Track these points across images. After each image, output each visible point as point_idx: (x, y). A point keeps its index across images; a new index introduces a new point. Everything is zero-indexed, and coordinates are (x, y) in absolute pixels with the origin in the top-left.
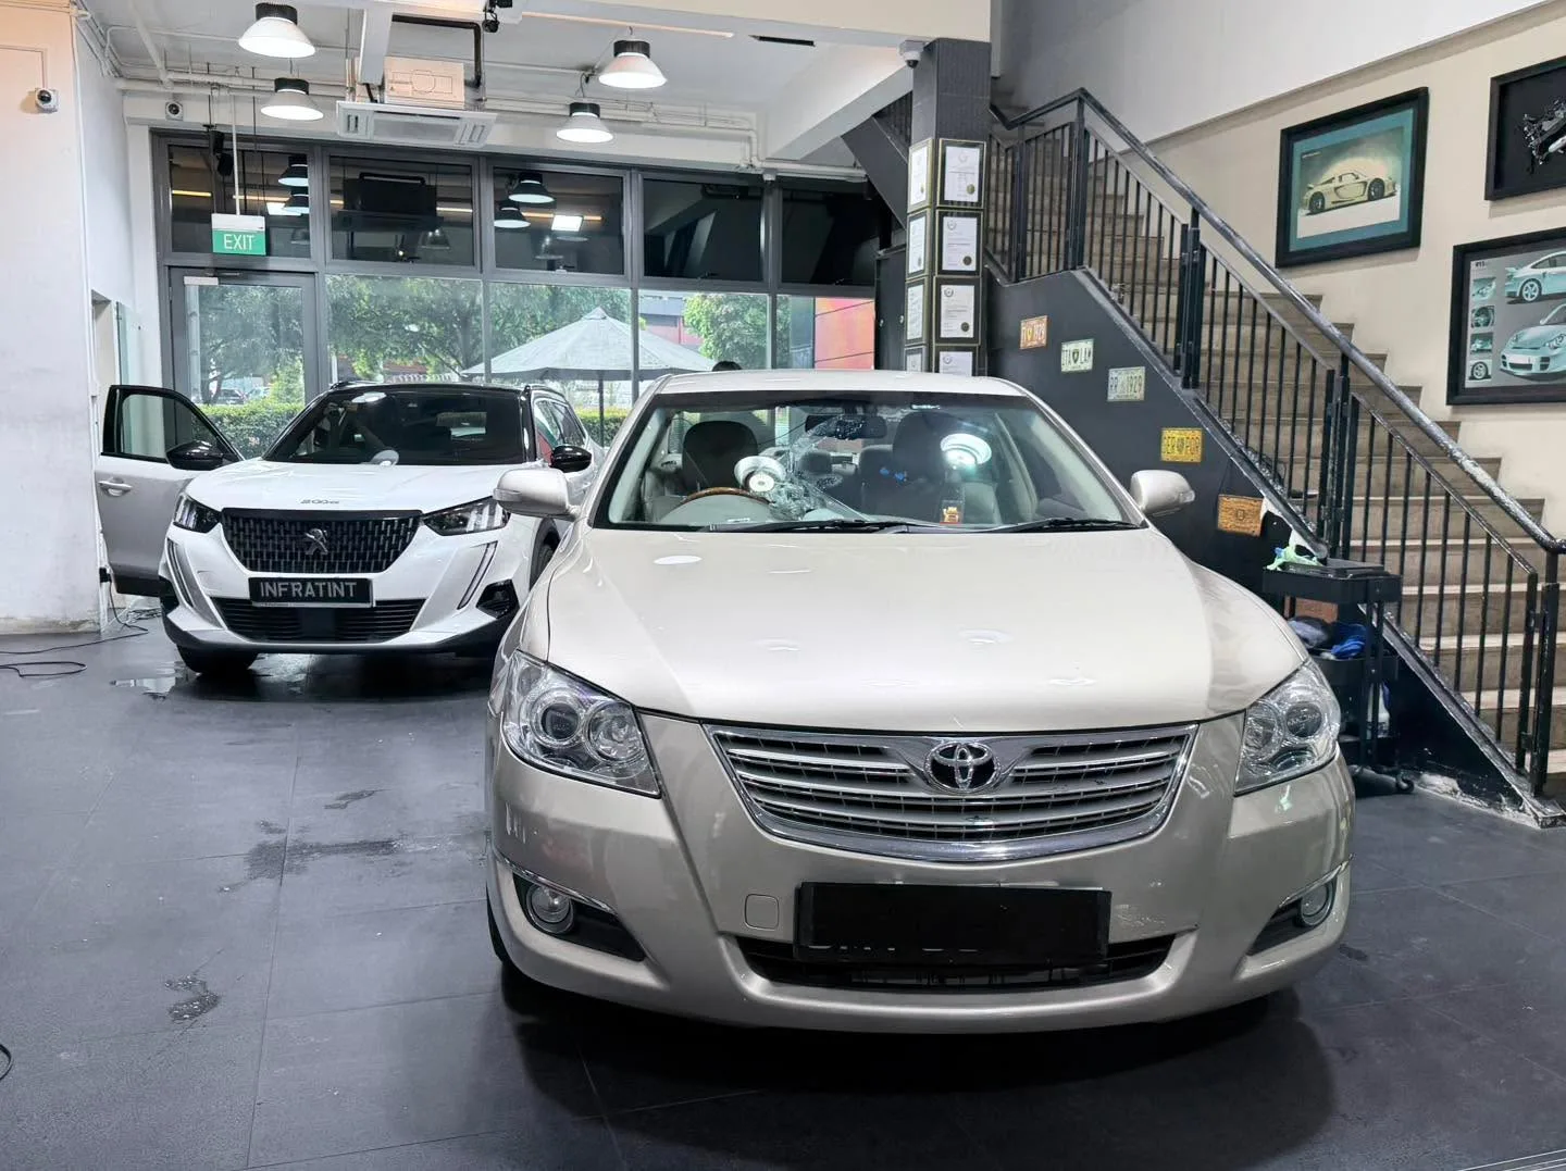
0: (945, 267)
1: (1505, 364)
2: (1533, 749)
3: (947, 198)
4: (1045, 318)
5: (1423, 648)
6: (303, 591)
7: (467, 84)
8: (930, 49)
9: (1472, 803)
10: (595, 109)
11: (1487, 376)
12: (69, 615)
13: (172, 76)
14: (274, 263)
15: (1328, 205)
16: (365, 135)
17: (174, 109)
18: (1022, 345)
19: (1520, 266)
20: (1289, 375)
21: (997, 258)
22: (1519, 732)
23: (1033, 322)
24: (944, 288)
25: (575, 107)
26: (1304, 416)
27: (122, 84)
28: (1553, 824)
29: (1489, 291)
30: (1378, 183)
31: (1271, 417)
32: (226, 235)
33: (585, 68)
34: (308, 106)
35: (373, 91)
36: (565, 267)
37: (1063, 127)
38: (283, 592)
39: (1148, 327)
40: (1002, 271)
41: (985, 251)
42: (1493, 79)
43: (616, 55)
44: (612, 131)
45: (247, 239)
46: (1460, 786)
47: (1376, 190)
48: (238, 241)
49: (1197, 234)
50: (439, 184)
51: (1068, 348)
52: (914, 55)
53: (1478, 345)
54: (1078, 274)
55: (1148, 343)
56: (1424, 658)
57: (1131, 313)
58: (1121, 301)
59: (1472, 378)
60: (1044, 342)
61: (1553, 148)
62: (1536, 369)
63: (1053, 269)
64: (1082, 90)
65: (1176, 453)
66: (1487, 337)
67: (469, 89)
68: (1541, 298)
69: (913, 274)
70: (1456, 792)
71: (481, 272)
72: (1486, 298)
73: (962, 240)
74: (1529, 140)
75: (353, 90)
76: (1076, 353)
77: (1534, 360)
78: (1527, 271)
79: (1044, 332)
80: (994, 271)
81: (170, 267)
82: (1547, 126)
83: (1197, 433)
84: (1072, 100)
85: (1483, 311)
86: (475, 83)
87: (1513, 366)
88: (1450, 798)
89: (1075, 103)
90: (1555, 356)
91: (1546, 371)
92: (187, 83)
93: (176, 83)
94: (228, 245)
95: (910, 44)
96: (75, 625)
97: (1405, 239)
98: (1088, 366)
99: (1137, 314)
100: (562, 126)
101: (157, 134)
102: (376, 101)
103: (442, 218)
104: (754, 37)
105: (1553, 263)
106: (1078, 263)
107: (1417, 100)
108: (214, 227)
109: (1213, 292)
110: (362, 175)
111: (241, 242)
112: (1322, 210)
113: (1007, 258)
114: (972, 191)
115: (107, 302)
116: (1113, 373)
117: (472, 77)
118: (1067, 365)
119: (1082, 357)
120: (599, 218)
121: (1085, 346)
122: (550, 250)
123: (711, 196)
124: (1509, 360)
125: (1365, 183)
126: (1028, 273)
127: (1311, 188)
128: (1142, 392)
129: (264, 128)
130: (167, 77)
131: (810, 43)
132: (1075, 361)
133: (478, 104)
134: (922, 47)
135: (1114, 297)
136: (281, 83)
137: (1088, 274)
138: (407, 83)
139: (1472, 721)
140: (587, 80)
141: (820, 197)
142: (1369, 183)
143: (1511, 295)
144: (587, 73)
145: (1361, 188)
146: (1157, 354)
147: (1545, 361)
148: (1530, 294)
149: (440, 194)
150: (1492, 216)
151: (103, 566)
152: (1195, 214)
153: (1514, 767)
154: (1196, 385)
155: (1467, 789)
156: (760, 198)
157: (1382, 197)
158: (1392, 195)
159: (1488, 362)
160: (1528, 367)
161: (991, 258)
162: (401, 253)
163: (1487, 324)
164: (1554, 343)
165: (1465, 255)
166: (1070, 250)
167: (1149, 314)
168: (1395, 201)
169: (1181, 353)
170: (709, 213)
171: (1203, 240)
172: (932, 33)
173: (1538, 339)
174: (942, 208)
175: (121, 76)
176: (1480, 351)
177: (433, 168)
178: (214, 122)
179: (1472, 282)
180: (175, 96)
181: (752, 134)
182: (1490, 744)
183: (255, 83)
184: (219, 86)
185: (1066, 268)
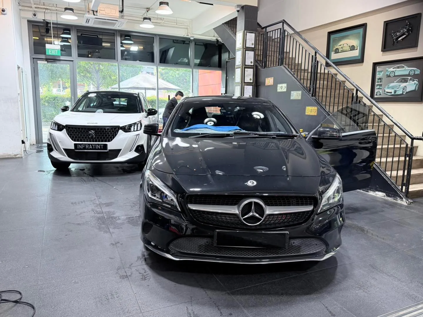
0: (246, 64)
1: (385, 92)
2: (406, 186)
3: (247, 46)
4: (273, 78)
5: (376, 162)
6: (89, 147)
7: (119, 11)
8: (243, 7)
9: (390, 199)
10: (150, 19)
11: (380, 95)
12: (14, 153)
13: (35, 6)
14: (62, 58)
15: (340, 51)
16: (91, 24)
17: (35, 15)
18: (266, 85)
19: (389, 68)
20: (333, 93)
21: (259, 62)
22: (402, 182)
23: (269, 79)
24: (246, 69)
25: (145, 19)
26: (336, 104)
27: (21, 8)
28: (410, 204)
29: (382, 74)
30: (353, 46)
31: (332, 104)
32: (50, 50)
33: (147, 8)
34: (74, 16)
35: (94, 12)
36: (139, 61)
37: (278, 29)
38: (83, 147)
39: (302, 81)
40: (260, 65)
41: (256, 60)
42: (385, 22)
43: (160, 5)
44: (154, 25)
45: (56, 51)
46: (386, 195)
47: (353, 48)
48: (53, 52)
49: (316, 58)
50: (103, 37)
51: (279, 86)
52: (238, 9)
53: (378, 87)
54: (282, 67)
55: (302, 85)
56: (377, 164)
57: (297, 77)
58: (294, 74)
59: (376, 95)
60: (272, 84)
61: (399, 39)
62: (393, 93)
63: (275, 65)
64: (284, 20)
65: (310, 113)
66: (381, 85)
67: (120, 13)
68: (395, 76)
69: (237, 65)
70: (385, 196)
71: (117, 61)
72: (381, 75)
73: (250, 57)
74: (393, 37)
75: (89, 12)
76: (282, 87)
77: (393, 91)
78: (392, 69)
79: (272, 81)
80: (258, 65)
81: (33, 58)
82: (398, 34)
83: (316, 108)
84: (281, 22)
85: (380, 79)
86: (122, 11)
87: (387, 92)
88: (383, 198)
89: (282, 23)
90: (399, 90)
91: (396, 94)
92: (38, 8)
93: (36, 8)
94: (51, 53)
95: (238, 6)
96: (15, 155)
97: (360, 60)
98: (285, 90)
99: (299, 77)
100: (141, 24)
101: (29, 21)
102: (95, 15)
103: (104, 46)
104: (198, 2)
105: (398, 68)
106: (282, 64)
107: (364, 26)
108: (46, 48)
109: (320, 73)
110: (81, 34)
111: (54, 52)
112: (338, 52)
113: (261, 62)
114: (253, 45)
115: (20, 67)
116: (292, 92)
117: (121, 10)
118: (279, 90)
119: (284, 87)
120: (143, 47)
121: (284, 85)
122: (126, 55)
123: (174, 42)
124: (386, 91)
125: (350, 46)
126: (267, 66)
127: (335, 47)
128: (300, 97)
129: (60, 21)
130: (34, 6)
131: (212, 5)
132: (282, 89)
133: (122, 17)
134: (241, 7)
135: (293, 73)
136: (66, 9)
137: (285, 67)
138: (103, 10)
139: (389, 179)
140: (148, 11)
141: (202, 44)
142: (351, 46)
143: (387, 75)
144: (148, 10)
145: (348, 48)
146: (304, 87)
147: (395, 91)
148: (392, 75)
149: (103, 40)
150: (382, 56)
151: (22, 140)
152: (316, 53)
153: (400, 190)
154: (315, 96)
155: (388, 196)
156: (189, 44)
157: (354, 50)
158: (357, 49)
159: (381, 91)
160: (391, 93)
161: (257, 62)
162: (90, 56)
163: (380, 82)
164: (398, 87)
165: (375, 65)
166: (280, 61)
167: (302, 77)
168: (358, 51)
169: (311, 88)
170: (173, 47)
171: (317, 59)
172: (244, 4)
173: (393, 86)
174: (246, 49)
175: (20, 5)
176: (378, 88)
177: (101, 33)
178: (46, 19)
179: (377, 72)
180: (35, 11)
181: (188, 27)
182: (394, 185)
183: (56, 8)
184: (46, 9)
185: (278, 65)
